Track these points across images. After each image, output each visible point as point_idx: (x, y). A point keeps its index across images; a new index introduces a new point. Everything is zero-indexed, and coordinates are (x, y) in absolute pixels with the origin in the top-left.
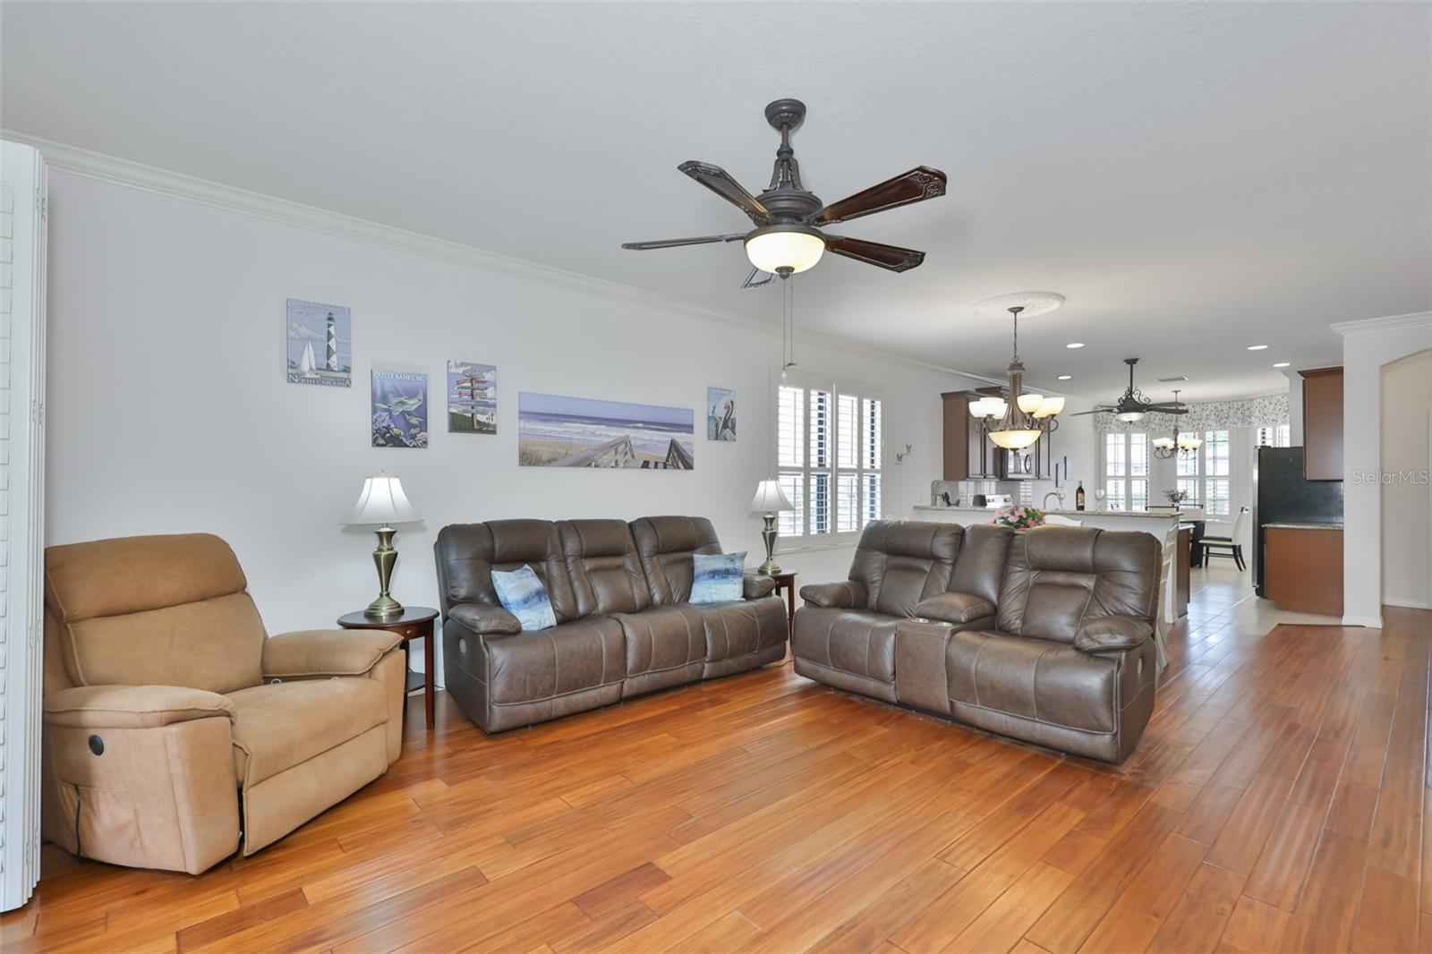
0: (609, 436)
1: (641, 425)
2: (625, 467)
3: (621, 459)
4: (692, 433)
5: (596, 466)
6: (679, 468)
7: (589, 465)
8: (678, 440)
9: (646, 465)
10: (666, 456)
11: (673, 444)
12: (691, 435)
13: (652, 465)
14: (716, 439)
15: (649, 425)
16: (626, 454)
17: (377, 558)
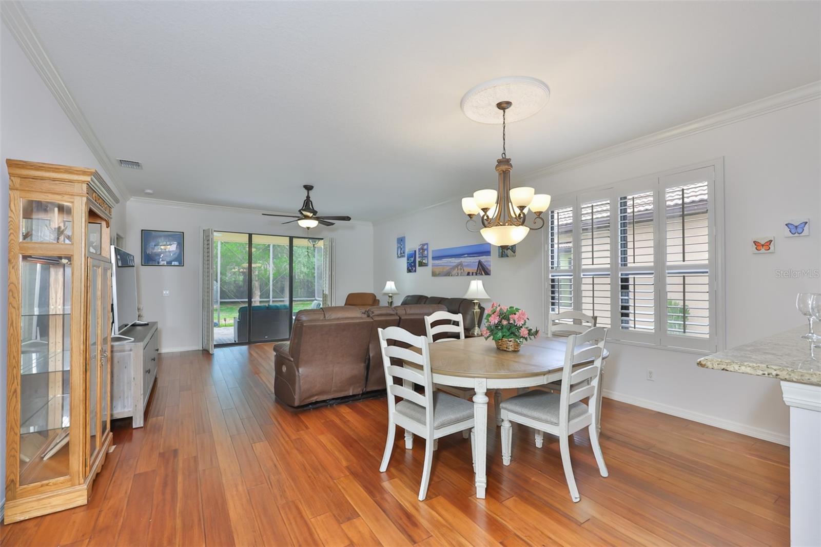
0: (455, 262)
1: (466, 255)
2: (461, 275)
3: (459, 272)
4: (490, 255)
5: (451, 276)
6: (482, 275)
7: (449, 276)
8: (482, 260)
9: (468, 274)
10: (476, 269)
11: (480, 263)
12: (489, 257)
13: (471, 274)
14: (502, 257)
15: (470, 254)
16: (461, 269)
17: (389, 302)
